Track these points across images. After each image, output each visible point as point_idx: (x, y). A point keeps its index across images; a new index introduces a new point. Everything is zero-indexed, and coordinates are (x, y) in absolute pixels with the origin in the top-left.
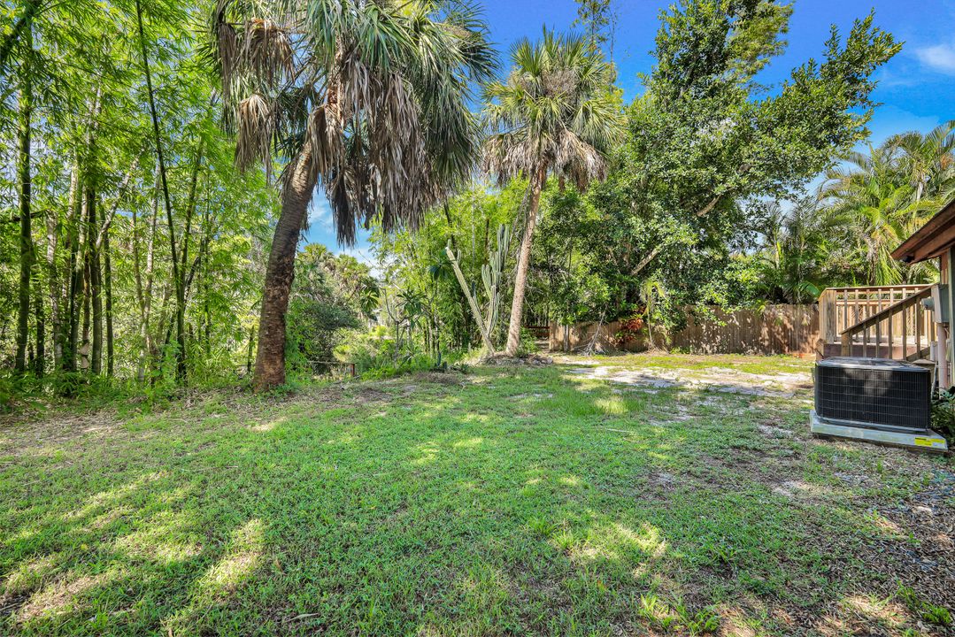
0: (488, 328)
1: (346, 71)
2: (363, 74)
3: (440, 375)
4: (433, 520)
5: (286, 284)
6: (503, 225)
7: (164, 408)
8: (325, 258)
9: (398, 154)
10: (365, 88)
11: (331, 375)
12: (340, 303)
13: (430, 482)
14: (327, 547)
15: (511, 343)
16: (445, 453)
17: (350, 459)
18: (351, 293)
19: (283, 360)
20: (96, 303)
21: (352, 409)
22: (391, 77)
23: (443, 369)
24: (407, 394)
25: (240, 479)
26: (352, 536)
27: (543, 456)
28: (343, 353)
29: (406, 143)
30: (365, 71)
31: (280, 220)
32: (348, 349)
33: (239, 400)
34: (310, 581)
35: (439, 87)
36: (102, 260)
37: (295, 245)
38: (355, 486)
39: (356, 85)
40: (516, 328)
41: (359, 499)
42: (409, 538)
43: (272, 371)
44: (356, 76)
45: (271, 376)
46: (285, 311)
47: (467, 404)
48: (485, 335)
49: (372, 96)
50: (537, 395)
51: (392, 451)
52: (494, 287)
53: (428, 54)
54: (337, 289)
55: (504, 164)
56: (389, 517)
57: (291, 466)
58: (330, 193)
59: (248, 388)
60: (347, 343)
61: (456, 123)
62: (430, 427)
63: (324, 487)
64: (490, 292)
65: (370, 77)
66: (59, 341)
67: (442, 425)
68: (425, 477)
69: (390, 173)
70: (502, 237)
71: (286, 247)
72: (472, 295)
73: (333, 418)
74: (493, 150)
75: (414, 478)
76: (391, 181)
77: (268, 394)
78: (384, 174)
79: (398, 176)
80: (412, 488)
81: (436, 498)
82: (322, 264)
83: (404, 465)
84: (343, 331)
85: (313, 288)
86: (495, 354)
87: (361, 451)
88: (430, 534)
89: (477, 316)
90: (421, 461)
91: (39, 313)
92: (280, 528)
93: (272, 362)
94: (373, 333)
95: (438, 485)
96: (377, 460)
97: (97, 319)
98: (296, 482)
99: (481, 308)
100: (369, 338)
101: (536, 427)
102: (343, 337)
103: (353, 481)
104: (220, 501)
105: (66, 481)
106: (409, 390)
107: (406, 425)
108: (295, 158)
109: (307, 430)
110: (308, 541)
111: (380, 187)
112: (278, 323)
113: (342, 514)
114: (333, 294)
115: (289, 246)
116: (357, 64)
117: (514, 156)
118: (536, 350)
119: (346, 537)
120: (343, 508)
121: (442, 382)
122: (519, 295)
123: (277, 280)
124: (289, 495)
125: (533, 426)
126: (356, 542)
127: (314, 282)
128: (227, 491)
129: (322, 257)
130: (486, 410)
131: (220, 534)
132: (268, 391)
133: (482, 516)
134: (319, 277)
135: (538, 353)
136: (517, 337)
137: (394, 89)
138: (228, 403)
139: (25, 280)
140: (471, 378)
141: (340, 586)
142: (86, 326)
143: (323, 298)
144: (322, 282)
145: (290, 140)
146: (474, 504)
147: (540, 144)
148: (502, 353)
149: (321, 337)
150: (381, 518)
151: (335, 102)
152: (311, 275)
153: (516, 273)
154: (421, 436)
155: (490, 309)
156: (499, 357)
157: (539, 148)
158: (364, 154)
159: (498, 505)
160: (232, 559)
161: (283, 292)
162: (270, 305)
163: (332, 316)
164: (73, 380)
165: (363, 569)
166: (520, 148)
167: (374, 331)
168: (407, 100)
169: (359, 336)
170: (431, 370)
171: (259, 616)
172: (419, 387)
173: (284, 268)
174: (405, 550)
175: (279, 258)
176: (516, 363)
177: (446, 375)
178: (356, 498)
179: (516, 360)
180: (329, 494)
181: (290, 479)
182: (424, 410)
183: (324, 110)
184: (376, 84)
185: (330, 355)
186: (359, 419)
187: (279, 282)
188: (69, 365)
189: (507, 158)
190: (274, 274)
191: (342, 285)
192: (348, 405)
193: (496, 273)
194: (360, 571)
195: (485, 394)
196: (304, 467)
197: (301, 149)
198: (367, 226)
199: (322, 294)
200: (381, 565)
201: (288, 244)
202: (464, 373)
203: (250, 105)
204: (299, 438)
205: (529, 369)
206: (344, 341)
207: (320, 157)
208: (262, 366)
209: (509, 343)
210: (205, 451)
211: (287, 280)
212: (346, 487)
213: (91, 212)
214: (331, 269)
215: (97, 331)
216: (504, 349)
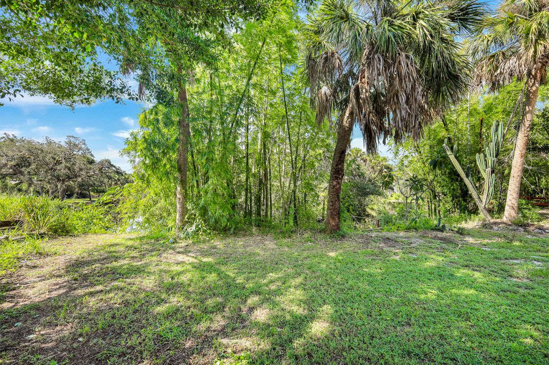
0: (484, 201)
1: (370, 62)
2: (380, 60)
3: (440, 234)
4: (429, 341)
5: (340, 179)
6: (497, 121)
7: (290, 237)
8: (361, 155)
9: (403, 98)
10: (381, 67)
11: (365, 222)
12: (370, 181)
13: (428, 313)
14: (362, 333)
15: (509, 213)
16: (442, 295)
17: (375, 283)
18: (376, 174)
19: (339, 218)
20: (267, 188)
21: (376, 251)
22: (397, 55)
23: (442, 229)
24: (413, 245)
25: (320, 281)
26: (376, 332)
27: (537, 320)
28: (372, 209)
29: (408, 91)
30: (381, 58)
31: (336, 146)
32: (375, 207)
33: (319, 236)
34: (353, 349)
35: (432, 49)
36: (268, 170)
37: (344, 158)
38: (378, 301)
39: (375, 68)
40: (514, 201)
41: (380, 310)
42: (411, 347)
43: (334, 224)
44: (376, 63)
45: (333, 226)
46: (340, 192)
47: (462, 261)
48: (481, 206)
49: (385, 70)
50: (536, 262)
51: (402, 284)
52: (489, 169)
53: (423, 31)
54: (368, 172)
55: (496, 76)
56: (398, 328)
57: (343, 280)
58: (363, 127)
59: (322, 231)
60: (374, 204)
61: (447, 67)
62: (429, 273)
63: (360, 297)
64: (485, 174)
65: (384, 60)
66: (256, 204)
67: (439, 274)
68: (425, 309)
69: (398, 111)
70: (497, 130)
71: (340, 160)
72: (467, 177)
73: (366, 255)
74: (484, 69)
75: (416, 307)
76: (399, 116)
77: (332, 235)
78: (395, 112)
79: (403, 113)
80: (414, 314)
81: (432, 326)
82: (359, 159)
83: (409, 295)
84: (372, 197)
85: (354, 173)
86: (492, 221)
87: (382, 279)
88: (426, 349)
89: (472, 191)
90: (422, 297)
91: (251, 192)
92: (339, 314)
93: (334, 219)
94: (391, 198)
95: (434, 317)
96: (392, 288)
97: (267, 195)
98: (346, 289)
99: (477, 185)
100: (388, 201)
101: (531, 292)
102: (372, 201)
103: (377, 298)
104: (313, 291)
105: (260, 265)
106: (415, 243)
107: (411, 268)
108: (343, 111)
109: (352, 260)
110: (352, 326)
111: (392, 119)
112: (336, 199)
113: (370, 316)
114: (365, 175)
115: (341, 159)
116: (376, 56)
117: (506, 67)
118: (540, 220)
119: (372, 331)
120: (371, 313)
121: (441, 240)
122: (516, 175)
123: (336, 177)
124: (343, 296)
125: (528, 291)
126: (378, 336)
127: (355, 169)
128: (315, 285)
129: (359, 155)
130: (478, 268)
131: (313, 307)
132: (332, 234)
133: (469, 351)
134: (357, 167)
135: (541, 223)
136: (516, 209)
137: (400, 62)
138: (314, 238)
139: (247, 181)
140: (467, 239)
141: (369, 359)
142: (264, 198)
143: (360, 178)
144: (359, 170)
145: (341, 103)
146: (463, 340)
147: (535, 52)
148: (498, 220)
149: (359, 200)
150: (394, 327)
151: (364, 77)
152: (353, 166)
153: (513, 157)
154: (422, 278)
155: (486, 187)
156: (495, 223)
157: (534, 56)
158: (382, 99)
159: (485, 349)
160: (318, 322)
161: (338, 183)
162: (332, 190)
163: (365, 188)
164: (260, 220)
165: (382, 355)
166: (513, 60)
167: (392, 196)
168: (409, 64)
169: (382, 200)
170: (432, 229)
171: (329, 357)
172: (422, 241)
173: (339, 171)
174: (409, 353)
175: (336, 166)
176: (514, 230)
177: (444, 234)
178: (378, 309)
179: (514, 227)
180: (363, 302)
181: (343, 287)
182: (426, 259)
183: (358, 86)
184: (388, 63)
185: (364, 210)
186: (381, 258)
187: (337, 178)
188: (259, 214)
189: (499, 71)
190: (334, 174)
191: (371, 170)
192: (374, 247)
193: (491, 160)
194: (380, 355)
195: (479, 254)
196: (350, 282)
197: (347, 106)
198: (384, 142)
199: (359, 176)
200: (392, 356)
201: (340, 158)
202: (461, 234)
203: (322, 93)
204: (347, 264)
205: (529, 237)
206: (373, 203)
207: (358, 111)
208: (329, 220)
209: (506, 213)
210: (306, 262)
211: (340, 177)
212: (372, 300)
213: (265, 151)
214: (364, 161)
215: (267, 200)
216: (501, 218)
